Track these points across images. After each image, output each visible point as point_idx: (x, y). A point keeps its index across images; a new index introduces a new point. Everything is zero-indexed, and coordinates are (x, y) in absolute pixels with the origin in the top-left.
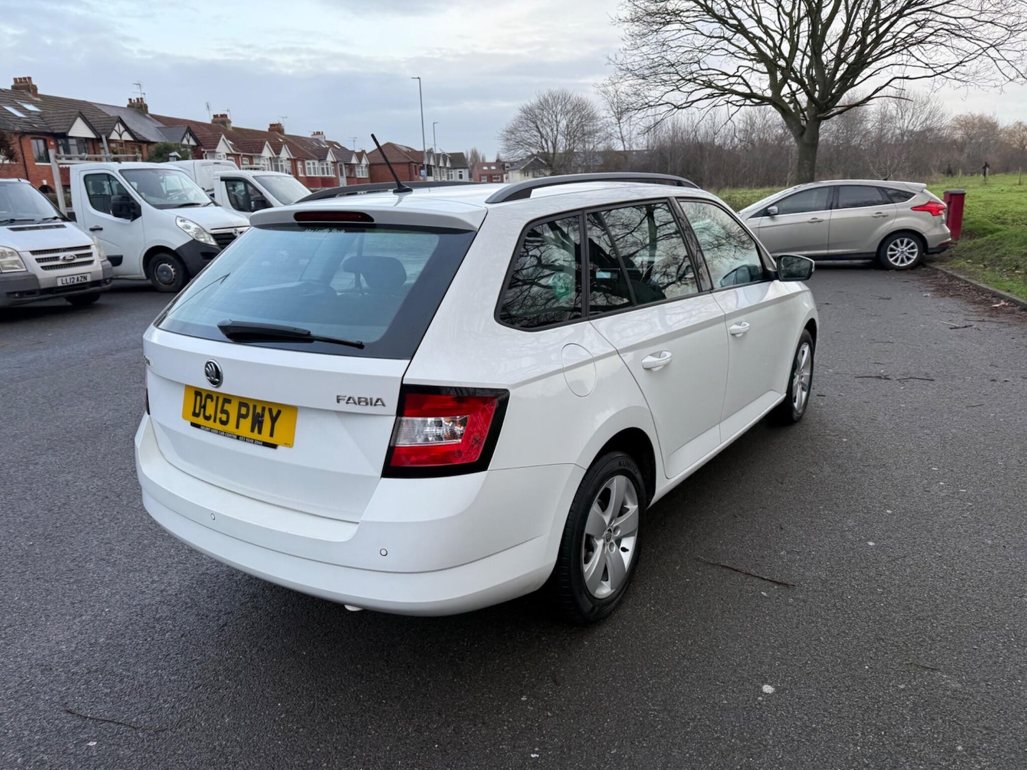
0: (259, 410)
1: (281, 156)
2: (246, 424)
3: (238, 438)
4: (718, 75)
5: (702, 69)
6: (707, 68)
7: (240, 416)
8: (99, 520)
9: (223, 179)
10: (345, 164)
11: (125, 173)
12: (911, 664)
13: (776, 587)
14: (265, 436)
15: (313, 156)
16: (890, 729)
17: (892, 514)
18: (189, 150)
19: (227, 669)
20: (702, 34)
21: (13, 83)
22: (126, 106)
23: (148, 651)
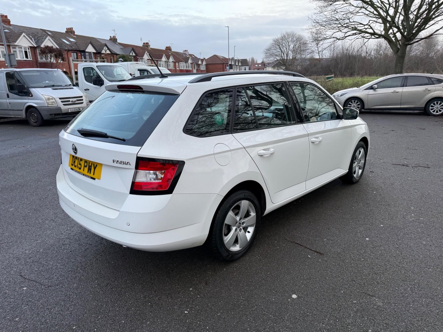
0: (90, 164)
1: (169, 60)
2: (86, 169)
3: (84, 175)
4: (358, 24)
5: (350, 22)
6: (353, 21)
7: (85, 166)
8: (56, 205)
9: (138, 70)
10: (196, 64)
11: (98, 67)
12: (363, 292)
13: (316, 254)
14: (92, 175)
15: (183, 60)
16: (341, 319)
17: (383, 227)
18: (132, 58)
19: (82, 266)
20: (353, 6)
21: (66, 30)
22: (109, 39)
23: (56, 256)
